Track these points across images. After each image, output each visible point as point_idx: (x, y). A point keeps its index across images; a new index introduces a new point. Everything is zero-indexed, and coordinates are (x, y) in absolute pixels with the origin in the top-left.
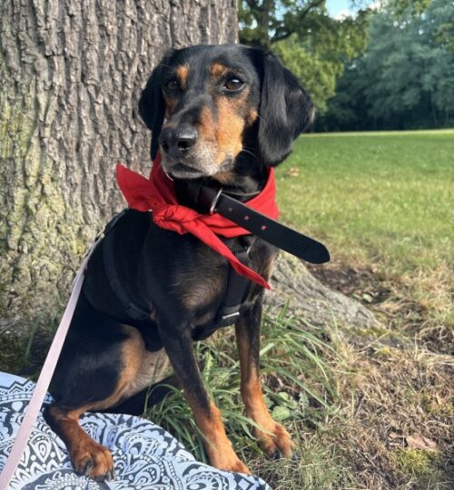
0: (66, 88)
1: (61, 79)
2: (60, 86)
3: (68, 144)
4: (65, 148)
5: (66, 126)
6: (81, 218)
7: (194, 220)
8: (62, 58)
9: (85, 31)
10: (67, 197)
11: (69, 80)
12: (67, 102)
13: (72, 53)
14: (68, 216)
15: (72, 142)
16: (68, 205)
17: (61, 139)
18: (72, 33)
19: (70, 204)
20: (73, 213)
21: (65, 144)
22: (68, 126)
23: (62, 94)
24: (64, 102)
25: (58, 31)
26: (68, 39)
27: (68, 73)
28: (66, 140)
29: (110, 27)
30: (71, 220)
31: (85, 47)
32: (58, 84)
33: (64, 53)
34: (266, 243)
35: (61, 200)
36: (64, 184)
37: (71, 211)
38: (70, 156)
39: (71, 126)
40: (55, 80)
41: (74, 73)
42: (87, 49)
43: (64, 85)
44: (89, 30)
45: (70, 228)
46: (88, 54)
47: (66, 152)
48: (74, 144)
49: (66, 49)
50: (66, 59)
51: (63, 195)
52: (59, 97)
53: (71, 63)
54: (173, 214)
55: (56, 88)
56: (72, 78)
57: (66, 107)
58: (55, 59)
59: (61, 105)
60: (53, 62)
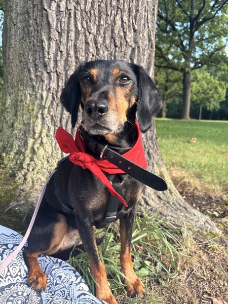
0: (56, 89)
1: (54, 85)
2: (53, 88)
3: (55, 118)
4: (54, 120)
5: (55, 109)
6: (60, 156)
7: (91, 162)
8: (55, 74)
9: (68, 60)
10: (53, 145)
11: (58, 85)
12: (57, 97)
13: (60, 71)
14: (54, 155)
15: (58, 117)
16: (54, 149)
17: (52, 115)
18: (61, 61)
19: (55, 148)
20: (56, 153)
21: (54, 118)
22: (57, 109)
23: (54, 92)
24: (55, 96)
25: (55, 59)
26: (59, 64)
27: (58, 82)
28: (55, 116)
29: (80, 58)
30: (54, 156)
31: (67, 68)
32: (52, 87)
33: (56, 71)
34: (136, 180)
35: (51, 146)
36: (53, 138)
37: (55, 152)
38: (57, 124)
39: (58, 109)
40: (51, 85)
41: (61, 82)
42: (68, 69)
43: (56, 88)
44: (69, 59)
45: (54, 160)
46: (69, 72)
47: (55, 122)
48: (59, 118)
49: (57, 69)
50: (57, 74)
51: (51, 144)
52: (53, 94)
53: (60, 76)
54: (79, 157)
55: (52, 89)
56: (60, 84)
57: (56, 99)
58: (52, 74)
59: (53, 98)
60: (51, 76)
